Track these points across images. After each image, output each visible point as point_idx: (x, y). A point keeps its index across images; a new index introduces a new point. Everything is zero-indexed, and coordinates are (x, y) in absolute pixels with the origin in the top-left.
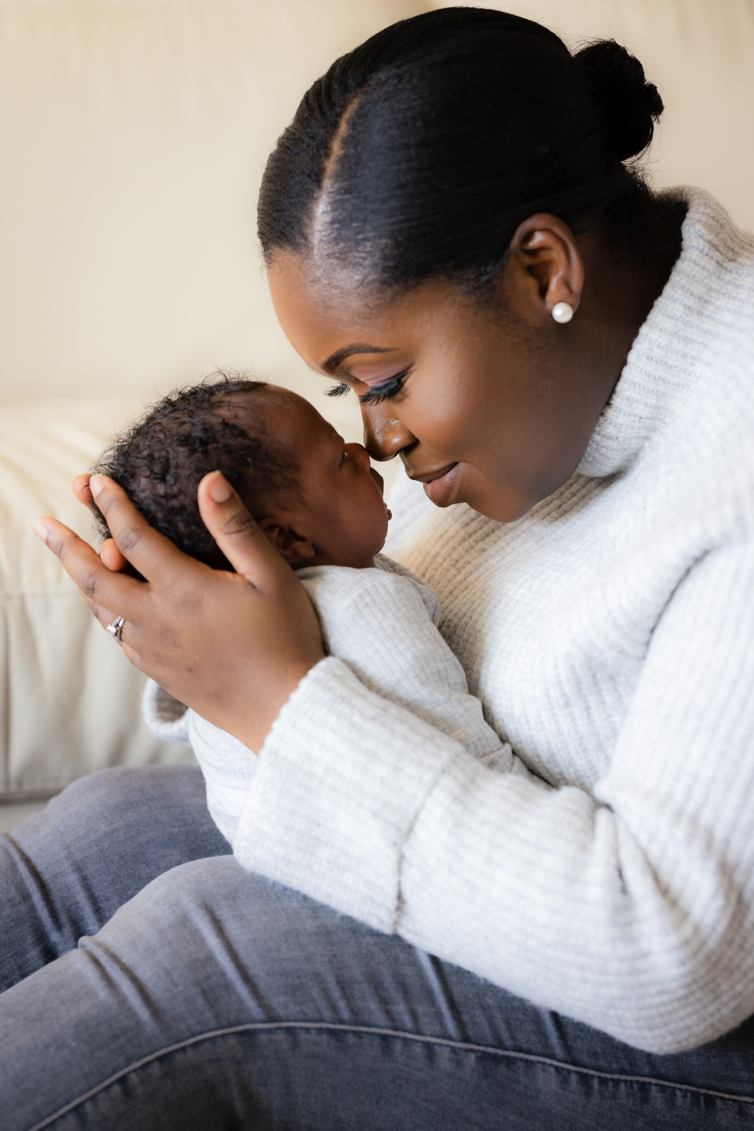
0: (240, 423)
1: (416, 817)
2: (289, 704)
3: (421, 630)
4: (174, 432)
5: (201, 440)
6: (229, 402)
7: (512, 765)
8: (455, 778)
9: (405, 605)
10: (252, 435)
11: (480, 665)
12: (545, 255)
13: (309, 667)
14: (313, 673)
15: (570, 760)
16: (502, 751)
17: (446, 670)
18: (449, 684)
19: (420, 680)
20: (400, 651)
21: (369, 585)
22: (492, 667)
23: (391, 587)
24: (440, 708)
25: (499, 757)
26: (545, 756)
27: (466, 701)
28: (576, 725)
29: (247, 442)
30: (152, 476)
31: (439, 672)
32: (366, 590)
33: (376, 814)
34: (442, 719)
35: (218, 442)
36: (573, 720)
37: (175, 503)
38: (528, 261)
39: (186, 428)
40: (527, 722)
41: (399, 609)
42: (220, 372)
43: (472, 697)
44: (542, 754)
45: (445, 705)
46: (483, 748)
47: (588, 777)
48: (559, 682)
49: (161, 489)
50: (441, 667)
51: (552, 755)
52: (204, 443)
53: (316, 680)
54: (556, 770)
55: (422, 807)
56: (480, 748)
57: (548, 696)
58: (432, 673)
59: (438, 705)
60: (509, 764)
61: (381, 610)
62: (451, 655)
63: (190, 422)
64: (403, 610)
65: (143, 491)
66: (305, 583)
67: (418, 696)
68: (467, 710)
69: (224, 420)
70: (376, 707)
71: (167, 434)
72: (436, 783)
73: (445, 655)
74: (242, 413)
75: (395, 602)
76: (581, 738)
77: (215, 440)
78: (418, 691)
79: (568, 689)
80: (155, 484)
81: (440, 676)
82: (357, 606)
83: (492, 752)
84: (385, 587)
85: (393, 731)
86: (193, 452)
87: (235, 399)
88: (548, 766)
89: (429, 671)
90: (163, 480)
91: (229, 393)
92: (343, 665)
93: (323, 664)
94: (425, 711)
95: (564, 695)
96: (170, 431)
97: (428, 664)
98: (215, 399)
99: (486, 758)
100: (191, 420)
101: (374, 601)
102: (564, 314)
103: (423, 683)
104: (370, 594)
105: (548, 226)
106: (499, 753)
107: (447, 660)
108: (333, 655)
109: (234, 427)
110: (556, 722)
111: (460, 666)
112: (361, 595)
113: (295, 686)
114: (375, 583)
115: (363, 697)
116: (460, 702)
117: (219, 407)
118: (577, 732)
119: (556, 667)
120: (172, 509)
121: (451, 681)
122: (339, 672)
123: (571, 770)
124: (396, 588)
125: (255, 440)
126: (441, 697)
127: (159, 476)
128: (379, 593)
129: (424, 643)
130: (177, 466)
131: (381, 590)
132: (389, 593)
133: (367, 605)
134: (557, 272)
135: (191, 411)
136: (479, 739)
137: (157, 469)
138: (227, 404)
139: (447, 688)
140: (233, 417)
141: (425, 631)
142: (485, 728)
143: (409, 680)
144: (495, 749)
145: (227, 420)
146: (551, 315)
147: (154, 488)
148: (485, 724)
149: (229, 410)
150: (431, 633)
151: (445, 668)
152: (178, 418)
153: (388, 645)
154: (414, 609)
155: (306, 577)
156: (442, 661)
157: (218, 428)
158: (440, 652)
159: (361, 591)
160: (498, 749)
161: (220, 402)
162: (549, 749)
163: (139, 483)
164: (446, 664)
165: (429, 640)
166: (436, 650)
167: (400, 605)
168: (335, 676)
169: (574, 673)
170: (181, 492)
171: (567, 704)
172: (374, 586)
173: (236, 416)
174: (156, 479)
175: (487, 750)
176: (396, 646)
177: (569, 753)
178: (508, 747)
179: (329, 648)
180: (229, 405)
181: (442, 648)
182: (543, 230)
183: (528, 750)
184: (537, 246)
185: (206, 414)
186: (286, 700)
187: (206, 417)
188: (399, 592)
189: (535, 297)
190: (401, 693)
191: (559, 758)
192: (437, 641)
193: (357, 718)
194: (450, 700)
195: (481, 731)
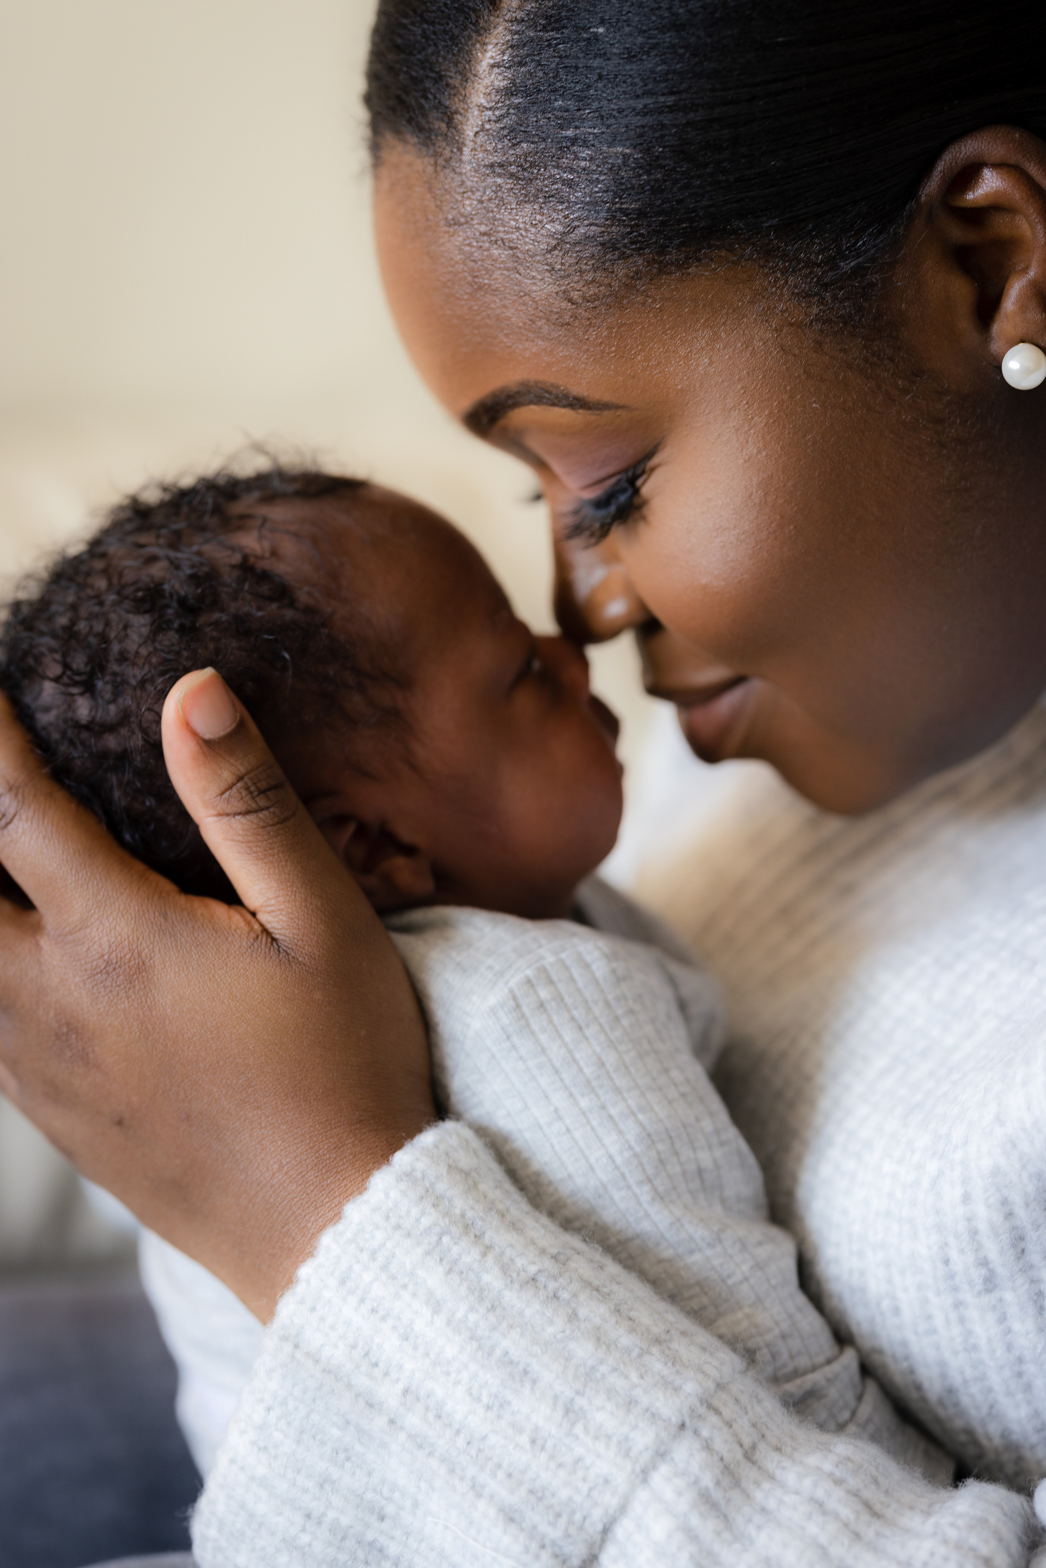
0: (281, 568)
1: (606, 1531)
2: (340, 1227)
3: (666, 1071)
4: (129, 577)
5: (182, 602)
6: (265, 520)
7: (860, 1398)
8: (708, 1447)
9: (631, 1012)
10: (303, 596)
11: (799, 1159)
12: (1001, 225)
13: (396, 1145)
14: (402, 1158)
15: (991, 1407)
16: (836, 1367)
17: (718, 1167)
18: (723, 1201)
19: (655, 1190)
20: (611, 1117)
21: (550, 959)
22: (825, 1170)
23: (600, 968)
24: (697, 1257)
25: (829, 1381)
26: (933, 1388)
27: (760, 1244)
28: (1009, 1331)
29: (289, 614)
30: (65, 680)
31: (700, 1172)
32: (543, 970)
33: (510, 1517)
34: (699, 1284)
35: (222, 610)
36: (1003, 1319)
37: (111, 742)
38: (957, 233)
39: (157, 570)
40: (897, 1311)
41: (617, 1019)
42: (259, 448)
43: (775, 1232)
44: (926, 1385)
45: (709, 1252)
46: (792, 1357)
47: (1032, 1447)
48: (974, 1233)
49: (83, 709)
50: (705, 1159)
51: (950, 1391)
52: (187, 608)
53: (408, 1175)
54: (959, 1423)
55: (623, 1508)
56: (785, 1356)
57: (947, 1262)
58: (684, 1173)
59: (691, 1252)
60: (850, 1396)
61: (573, 1019)
62: (732, 1133)
63: (168, 558)
64: (625, 1022)
65: (47, 709)
66: (402, 941)
67: (646, 1226)
68: (759, 1266)
69: (245, 558)
70: (543, 1252)
71: (115, 580)
72: (661, 1454)
73: (717, 1132)
74: (289, 547)
75: (607, 1004)
76: (1020, 1360)
77: (216, 604)
78: (647, 1215)
79: (993, 1250)
80: (72, 695)
81: (702, 1181)
82: (518, 1006)
83: (814, 1369)
84: (587, 966)
85: (573, 1317)
86: (159, 627)
87: (278, 513)
88: (941, 1412)
89: (678, 1169)
90: (89, 688)
91: (271, 498)
92: (476, 1143)
93: (428, 1138)
94: (660, 1261)
95: (984, 1263)
96: (121, 575)
97: (676, 1153)
98: (237, 508)
99: (798, 1382)
100: (172, 554)
101: (559, 998)
102: (1027, 371)
103: (659, 1197)
104: (551, 982)
105: (1013, 159)
106: (828, 1371)
107: (722, 1144)
108: (458, 1117)
109: (265, 576)
110: (962, 1320)
111: (751, 1160)
112: (529, 981)
113: (360, 1186)
114: (563, 956)
115: (514, 1226)
116: (743, 1245)
117: (240, 528)
118: (1009, 1347)
119: (966, 1198)
120: (104, 755)
121: (730, 1192)
122: (465, 1160)
123: (994, 1429)
124: (613, 971)
125: (310, 610)
126: (699, 1233)
127: (83, 678)
128: (572, 979)
129: (670, 1102)
130: (123, 658)
131: (576, 973)
132: (597, 982)
133: (542, 1005)
134: (1025, 270)
135: (178, 534)
136: (784, 1337)
137: (79, 661)
138: (259, 522)
139: (718, 1209)
140: (267, 555)
141: (675, 1074)
142: (800, 1309)
143: (629, 1187)
144: (821, 1359)
145: (252, 560)
146: (999, 368)
147: (70, 706)
148: (801, 1299)
149: (261, 538)
150: (688, 1081)
151: (715, 1161)
152: (141, 546)
153: (584, 1103)
154: (653, 1021)
155: (409, 929)
156: (710, 1147)
157: (229, 577)
158: (707, 1125)
159: (529, 973)
160: (829, 1362)
161: (244, 517)
162: (944, 1376)
163: (40, 693)
164: (718, 1153)
165: (683, 1095)
166: (698, 1120)
167: (620, 1012)
168: (453, 1168)
169: (1010, 1215)
170: (125, 718)
171: (990, 1283)
172: (562, 962)
173: (274, 553)
174: (76, 684)
175: (803, 1362)
176: (603, 1107)
177: (990, 1390)
178: (849, 1358)
179: (447, 1097)
180: (262, 526)
181: (711, 1114)
182: (999, 166)
183: (896, 1371)
184: (983, 203)
185: (207, 541)
186: (336, 1216)
187: (208, 548)
188: (619, 980)
189: (965, 324)
190: (609, 1216)
191: (965, 1401)
192: (701, 1100)
193: (492, 1279)
194: (720, 1241)
195: (790, 1316)
